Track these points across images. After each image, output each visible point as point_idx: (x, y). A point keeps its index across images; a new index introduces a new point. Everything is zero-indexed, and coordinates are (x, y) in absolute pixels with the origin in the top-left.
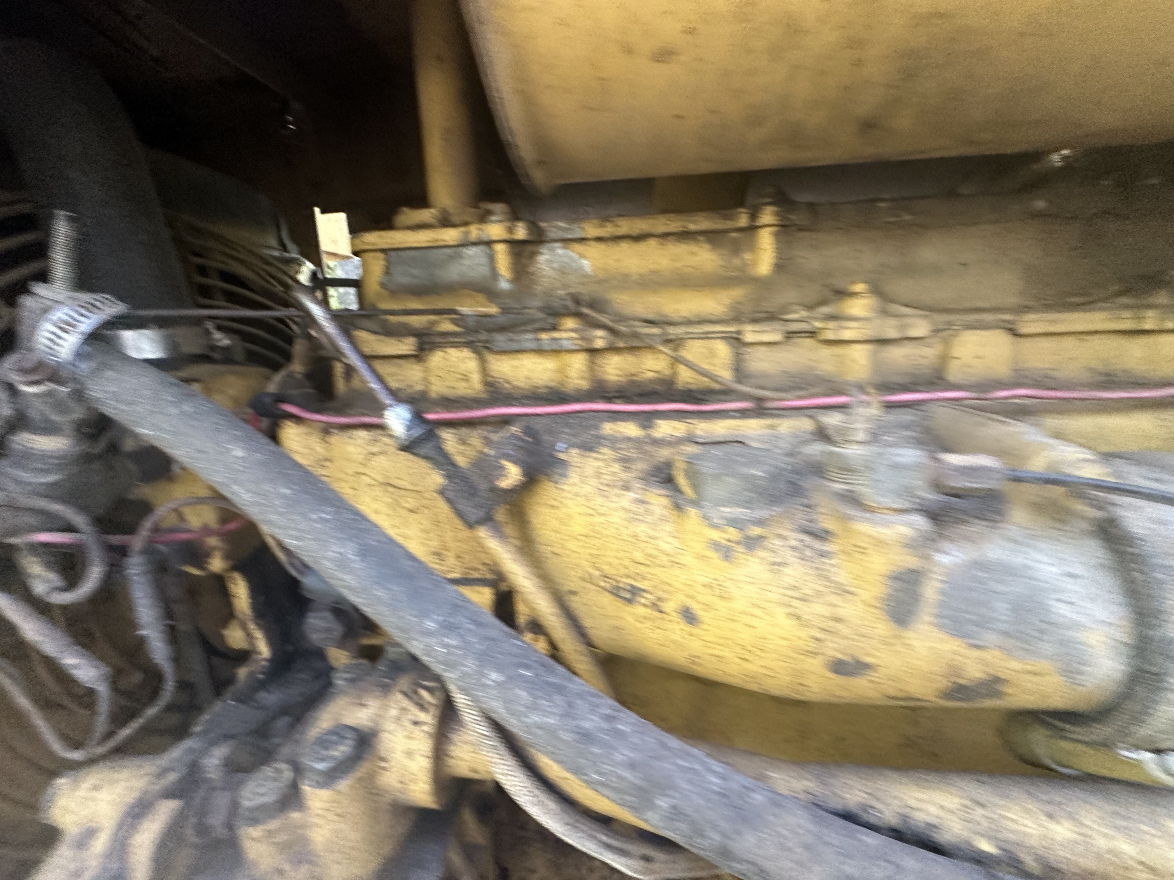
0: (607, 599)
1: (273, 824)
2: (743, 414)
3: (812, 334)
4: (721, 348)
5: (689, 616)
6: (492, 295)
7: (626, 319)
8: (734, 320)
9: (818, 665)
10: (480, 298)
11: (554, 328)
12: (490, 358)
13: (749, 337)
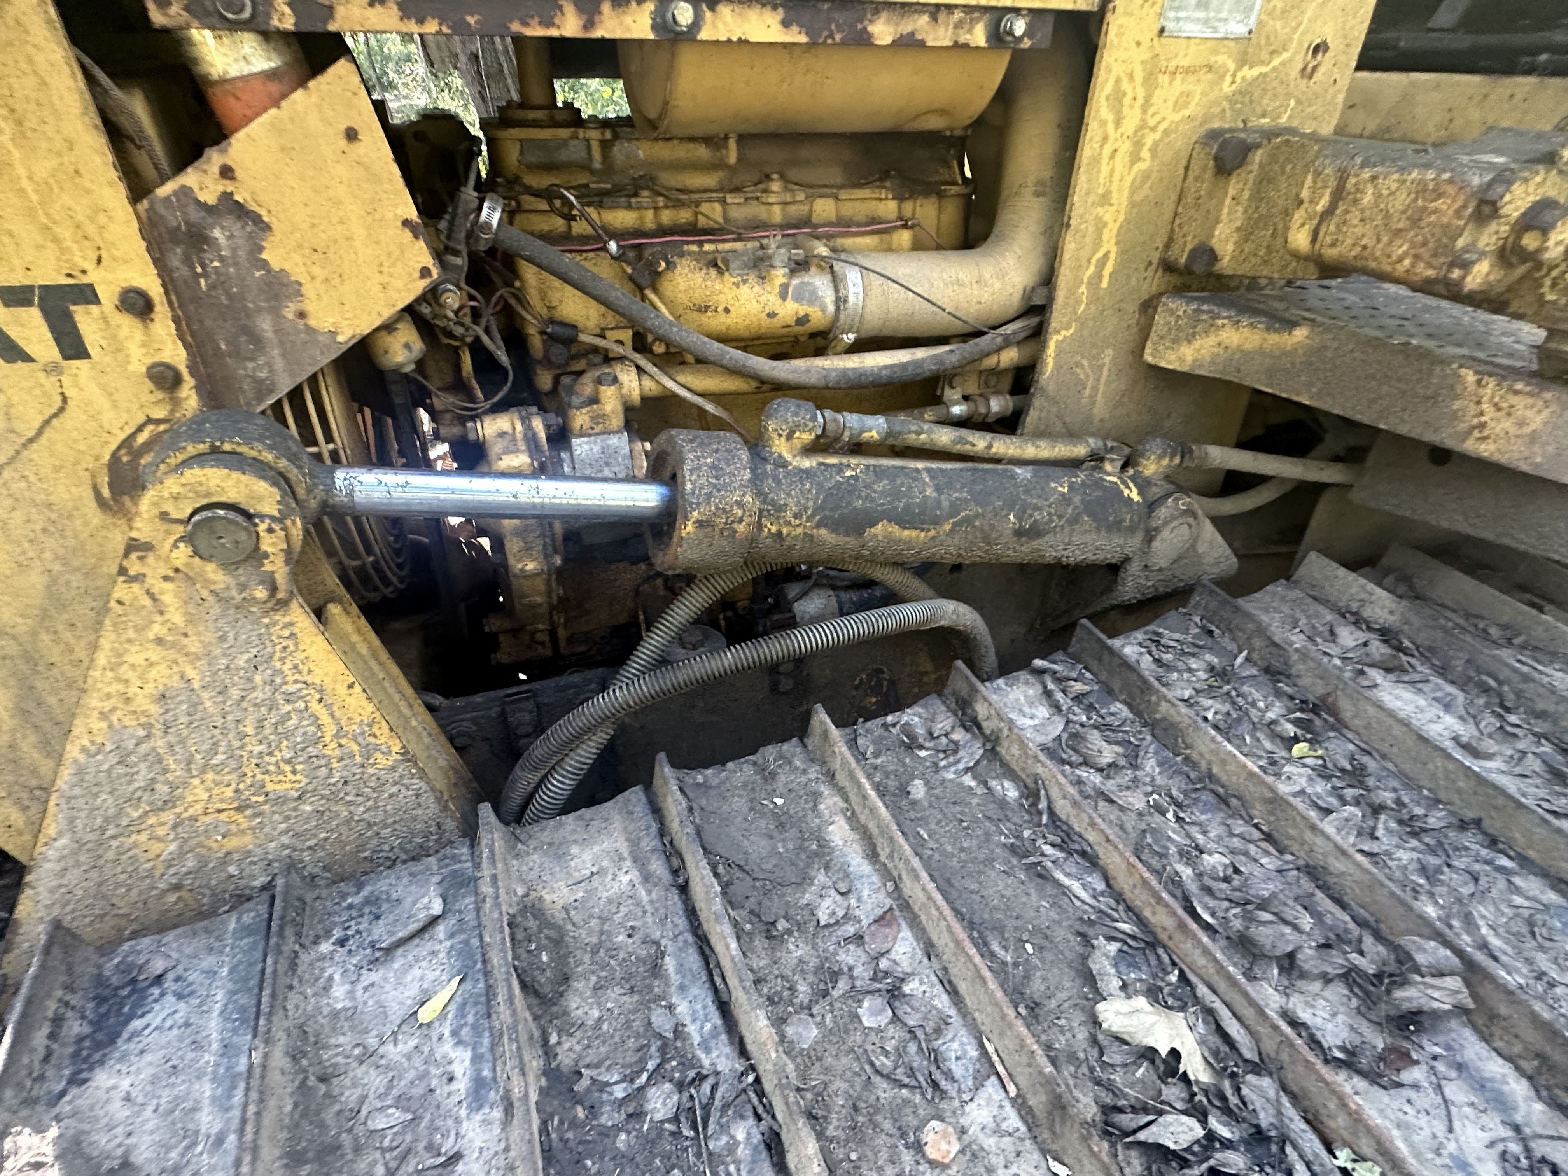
0: (695, 315)
1: (587, 409)
2: (734, 240)
3: (757, 198)
4: (717, 206)
5: (727, 311)
6: (593, 172)
7: (669, 189)
8: (721, 190)
9: (764, 315)
10: (588, 174)
11: (636, 195)
12: (602, 211)
13: (729, 200)
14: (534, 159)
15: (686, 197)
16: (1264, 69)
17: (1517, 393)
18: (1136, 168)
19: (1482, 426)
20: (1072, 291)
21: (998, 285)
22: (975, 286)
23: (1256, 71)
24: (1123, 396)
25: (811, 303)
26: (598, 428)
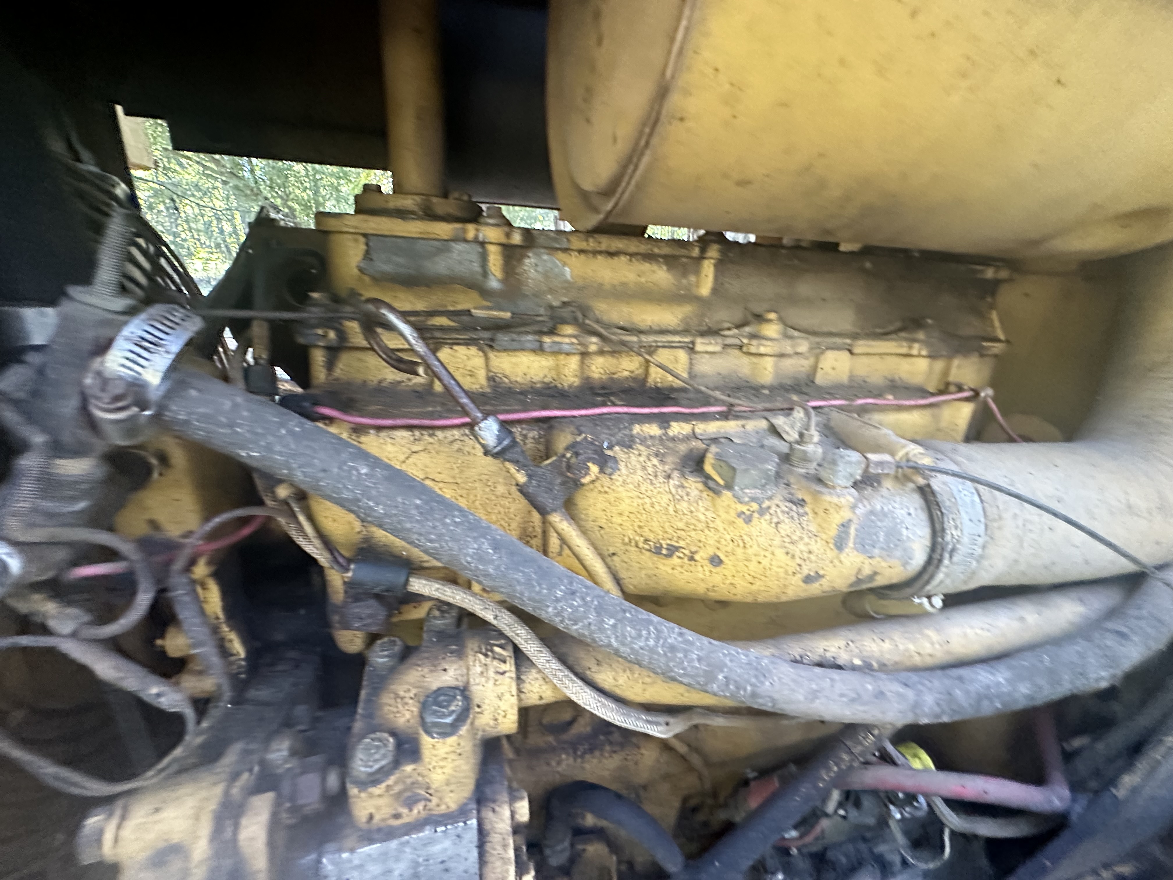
0: (648, 558)
1: (391, 780)
3: (742, 347)
4: (682, 355)
5: (716, 561)
6: (485, 293)
7: (608, 326)
8: (686, 331)
10: (474, 295)
11: (552, 332)
12: (492, 355)
13: (699, 347)
14: (387, 268)
15: (635, 339)
25: (888, 553)
26: (409, 816)
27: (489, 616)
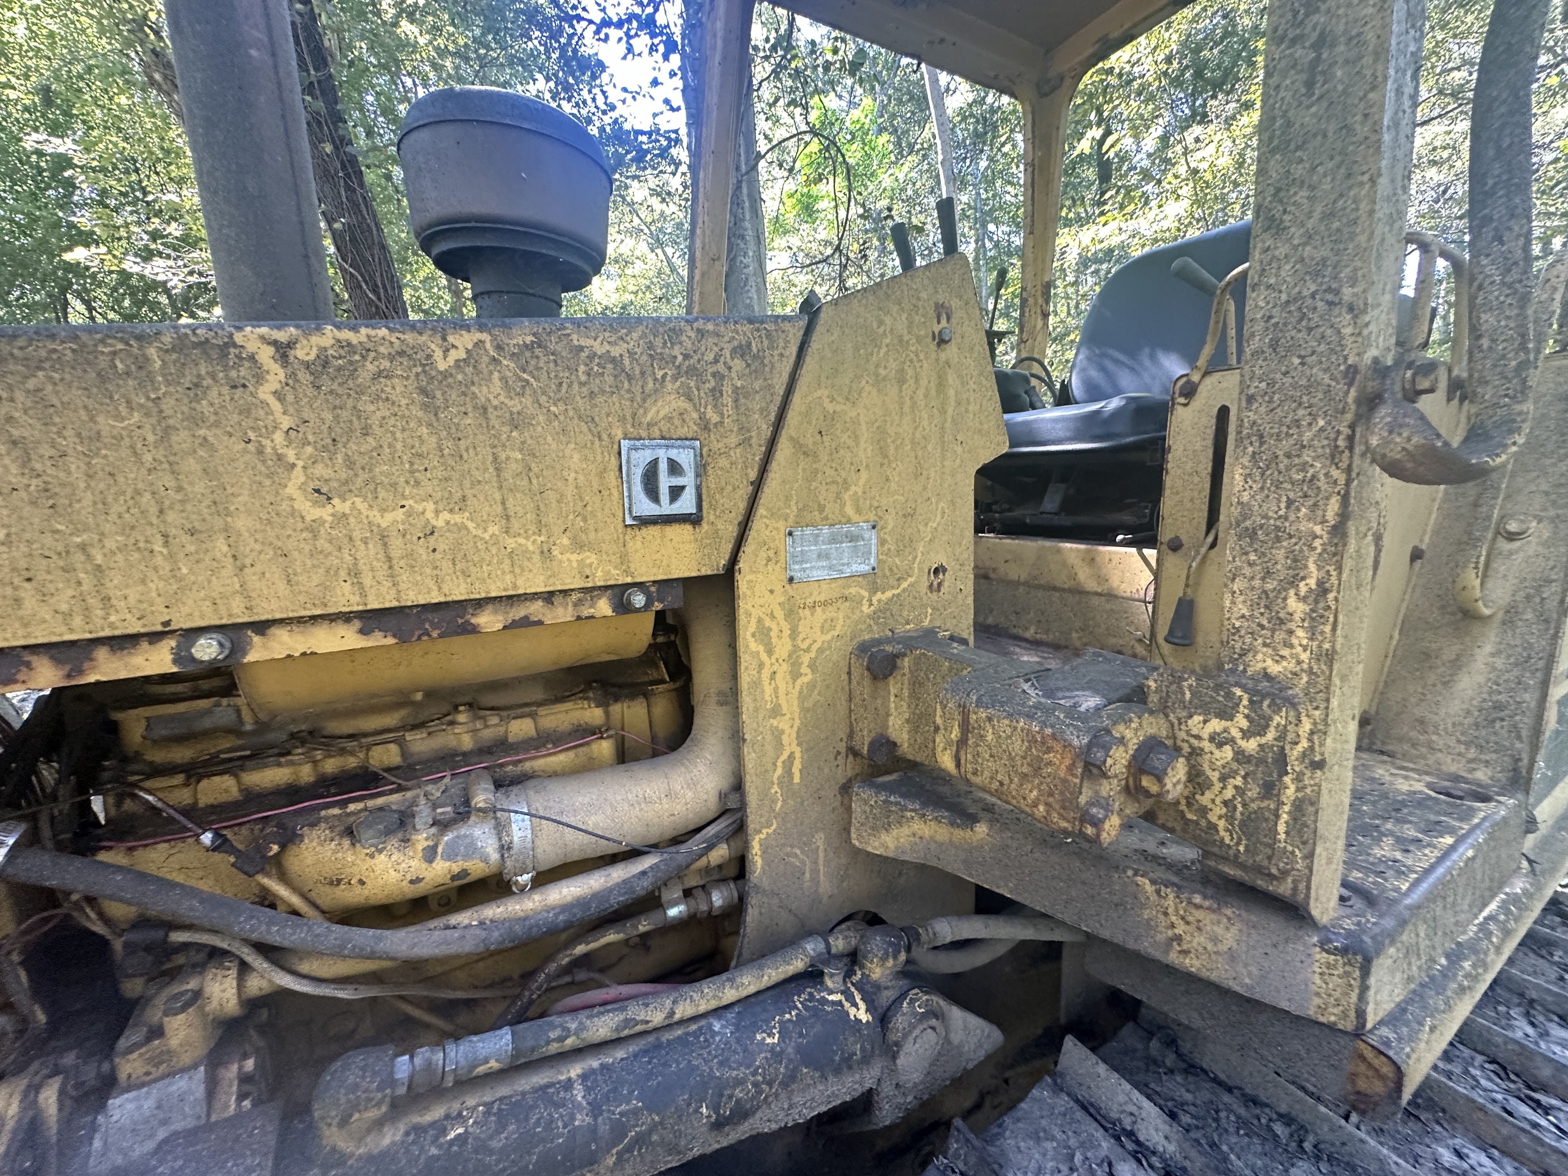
0: (328, 889)
1: (143, 1050)
2: (392, 792)
3: (442, 731)
4: (394, 747)
5: (362, 882)
6: (241, 734)
7: (334, 738)
8: (401, 728)
9: (405, 883)
11: (286, 754)
12: (245, 775)
13: (409, 738)
14: (163, 734)
15: (355, 742)
16: (896, 592)
17: (1198, 907)
18: (799, 682)
19: (1178, 938)
20: (764, 794)
21: (690, 794)
22: (665, 800)
23: (889, 594)
24: (847, 869)
25: (467, 857)
26: (156, 1073)
27: (224, 945)
